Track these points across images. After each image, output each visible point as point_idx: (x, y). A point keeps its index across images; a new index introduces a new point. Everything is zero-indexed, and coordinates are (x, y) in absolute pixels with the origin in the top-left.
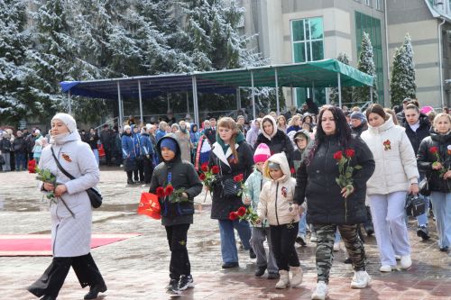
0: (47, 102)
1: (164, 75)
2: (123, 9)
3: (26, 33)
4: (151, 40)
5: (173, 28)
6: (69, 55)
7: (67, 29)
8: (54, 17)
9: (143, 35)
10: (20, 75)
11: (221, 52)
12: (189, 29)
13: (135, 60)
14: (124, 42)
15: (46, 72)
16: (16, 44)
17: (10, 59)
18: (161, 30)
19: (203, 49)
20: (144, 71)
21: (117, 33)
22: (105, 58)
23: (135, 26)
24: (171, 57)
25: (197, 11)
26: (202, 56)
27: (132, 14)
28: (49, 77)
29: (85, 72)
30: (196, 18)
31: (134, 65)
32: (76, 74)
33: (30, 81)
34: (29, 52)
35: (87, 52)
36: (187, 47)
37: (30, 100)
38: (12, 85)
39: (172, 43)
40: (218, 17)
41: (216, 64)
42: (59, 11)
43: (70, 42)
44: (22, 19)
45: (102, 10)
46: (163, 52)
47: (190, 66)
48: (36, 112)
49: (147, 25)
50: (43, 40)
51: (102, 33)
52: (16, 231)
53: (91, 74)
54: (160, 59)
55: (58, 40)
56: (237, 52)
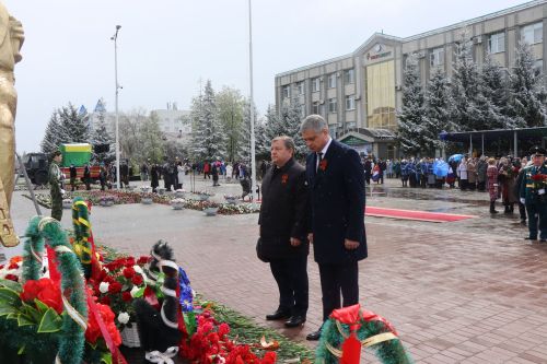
0: (431, 143)
1: (497, 130)
2: (475, 94)
3: (423, 108)
4: (491, 111)
5: (504, 104)
6: (444, 119)
7: (444, 105)
8: (438, 99)
9: (486, 108)
10: (419, 130)
11: (533, 117)
12: (514, 104)
13: (481, 122)
14: (475, 112)
15: (431, 128)
16: (417, 113)
17: (414, 121)
18: (496, 104)
19: (522, 115)
20: (486, 128)
21: (471, 107)
22: (464, 120)
23: (481, 103)
24: (502, 120)
25: (520, 94)
26: (521, 119)
27: (480, 96)
28: (433, 131)
29: (452, 128)
30: (518, 98)
31: (480, 125)
32: (447, 129)
33: (423, 133)
34: (424, 118)
35: (454, 118)
36: (512, 114)
37: (423, 142)
38: (414, 135)
39: (503, 112)
40: (533, 97)
41: (530, 124)
42: (440, 96)
43: (445, 112)
44: (421, 101)
45: (464, 95)
46: (497, 117)
47: (513, 125)
48: (426, 148)
49: (489, 102)
50: (431, 111)
51: (463, 106)
52: (417, 209)
53: (456, 129)
54: (495, 121)
55: (439, 112)
56: (543, 117)
